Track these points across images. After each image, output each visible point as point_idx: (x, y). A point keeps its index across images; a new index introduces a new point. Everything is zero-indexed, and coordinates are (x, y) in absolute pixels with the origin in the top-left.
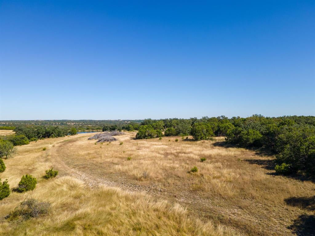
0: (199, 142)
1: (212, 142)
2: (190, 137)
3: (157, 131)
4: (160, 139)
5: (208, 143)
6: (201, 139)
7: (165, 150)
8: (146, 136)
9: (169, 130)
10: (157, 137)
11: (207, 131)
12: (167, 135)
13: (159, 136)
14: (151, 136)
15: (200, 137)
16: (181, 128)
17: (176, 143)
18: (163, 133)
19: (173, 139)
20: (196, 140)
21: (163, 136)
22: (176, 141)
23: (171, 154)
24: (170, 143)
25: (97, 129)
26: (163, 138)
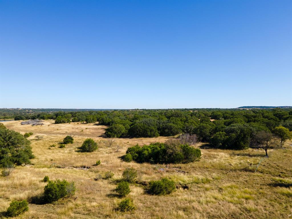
0: (88, 124)
1: (94, 124)
2: (85, 122)
3: (67, 120)
4: (70, 123)
5: (92, 124)
6: (89, 123)
7: (72, 127)
8: (61, 122)
9: (74, 119)
10: (68, 122)
11: (93, 119)
12: (73, 121)
13: (69, 122)
14: (64, 122)
15: (89, 122)
16: (81, 118)
17: (78, 125)
18: (71, 120)
19: (76, 123)
20: (87, 123)
21: (71, 122)
22: (78, 124)
23: (75, 128)
24: (75, 125)
25: (4, 118)
26: (71, 123)
